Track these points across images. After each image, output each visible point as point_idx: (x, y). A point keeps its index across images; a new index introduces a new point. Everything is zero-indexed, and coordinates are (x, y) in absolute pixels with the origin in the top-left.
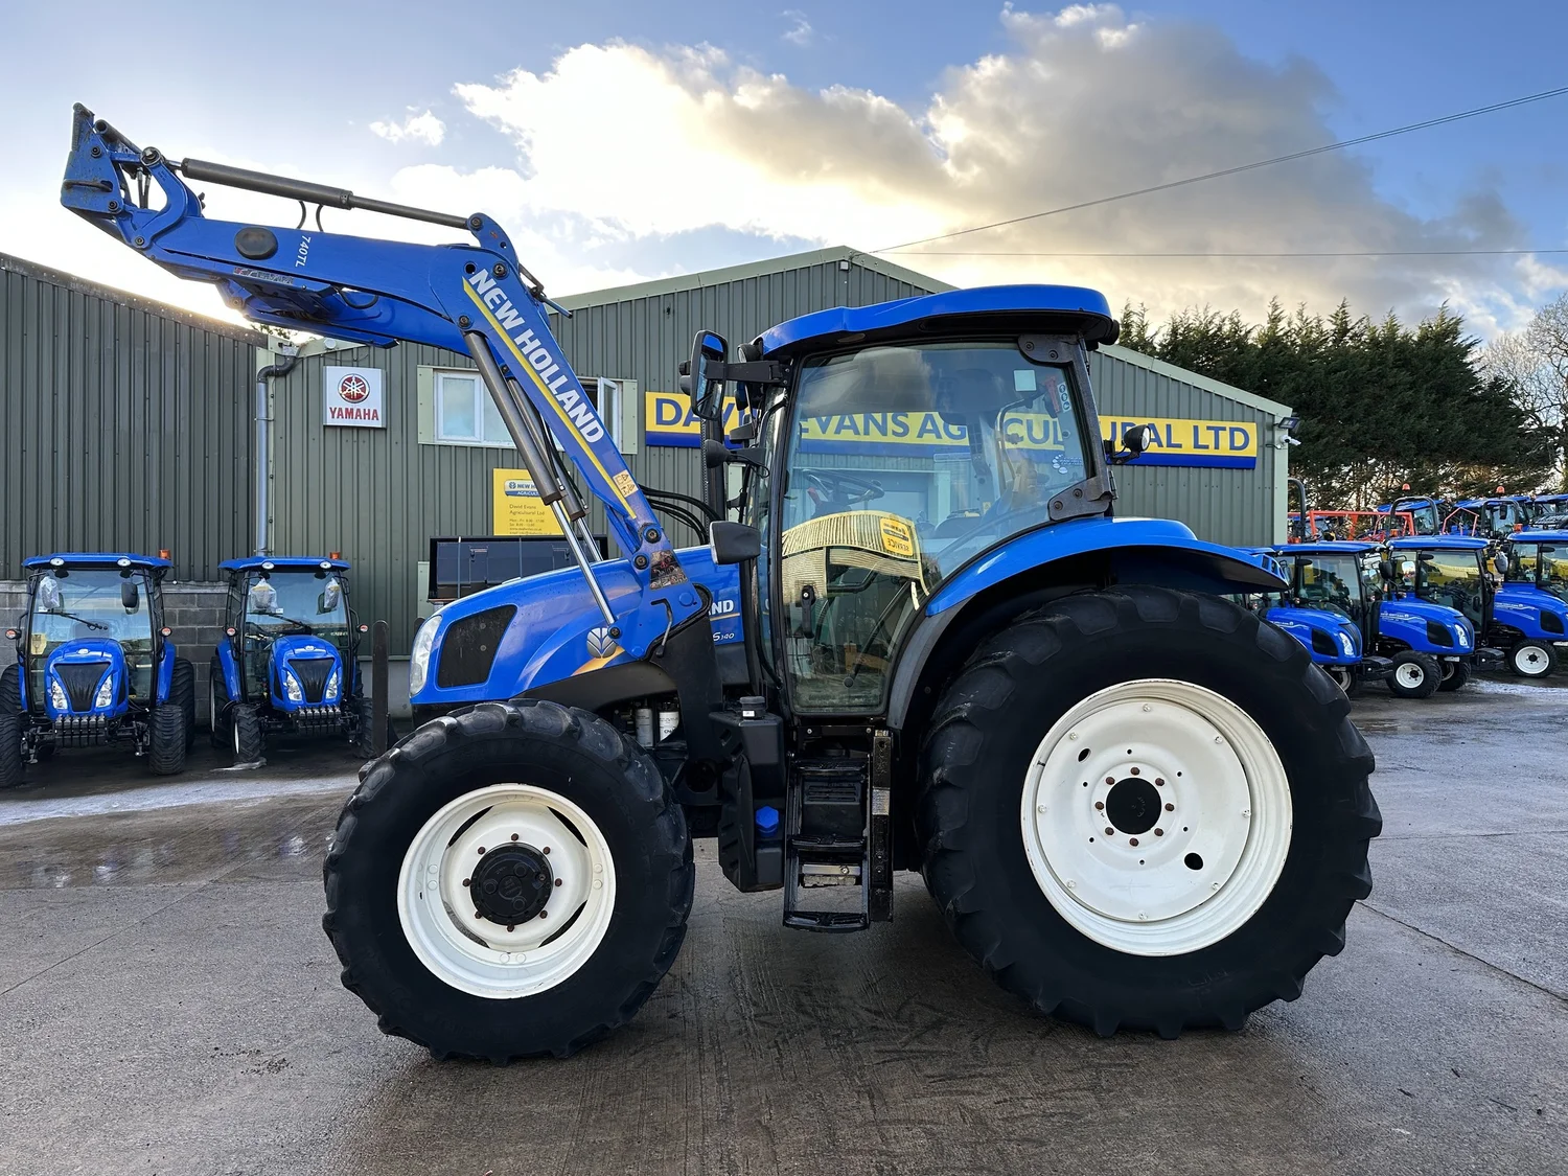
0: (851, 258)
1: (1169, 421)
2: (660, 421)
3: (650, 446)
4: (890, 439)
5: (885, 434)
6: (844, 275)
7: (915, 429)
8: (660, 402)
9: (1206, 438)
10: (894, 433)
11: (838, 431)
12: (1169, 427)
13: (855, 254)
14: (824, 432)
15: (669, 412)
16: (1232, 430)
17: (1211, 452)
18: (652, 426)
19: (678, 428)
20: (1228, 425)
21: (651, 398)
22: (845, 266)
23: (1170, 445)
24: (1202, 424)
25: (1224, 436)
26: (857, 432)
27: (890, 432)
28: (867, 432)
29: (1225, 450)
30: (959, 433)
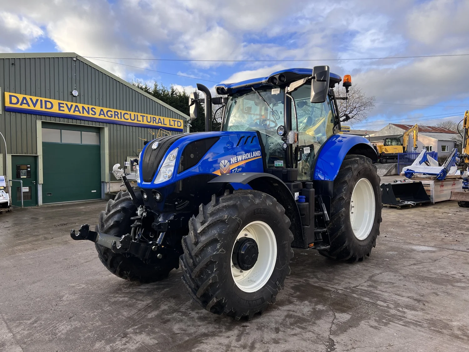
0: (77, 57)
1: (164, 118)
2: (11, 103)
3: (7, 111)
4: (90, 116)
5: (89, 114)
6: (74, 62)
7: (98, 113)
8: (11, 96)
9: (172, 123)
10: (92, 114)
11: (74, 112)
12: (164, 119)
13: (77, 56)
14: (70, 112)
15: (14, 100)
16: (178, 121)
17: (173, 127)
18: (7, 104)
19: (18, 106)
20: (177, 120)
21: (7, 94)
22: (75, 59)
23: (164, 124)
24: (171, 119)
25: (176, 123)
26: (80, 113)
27: (90, 114)
28: (83, 113)
29: (176, 127)
30: (111, 116)
